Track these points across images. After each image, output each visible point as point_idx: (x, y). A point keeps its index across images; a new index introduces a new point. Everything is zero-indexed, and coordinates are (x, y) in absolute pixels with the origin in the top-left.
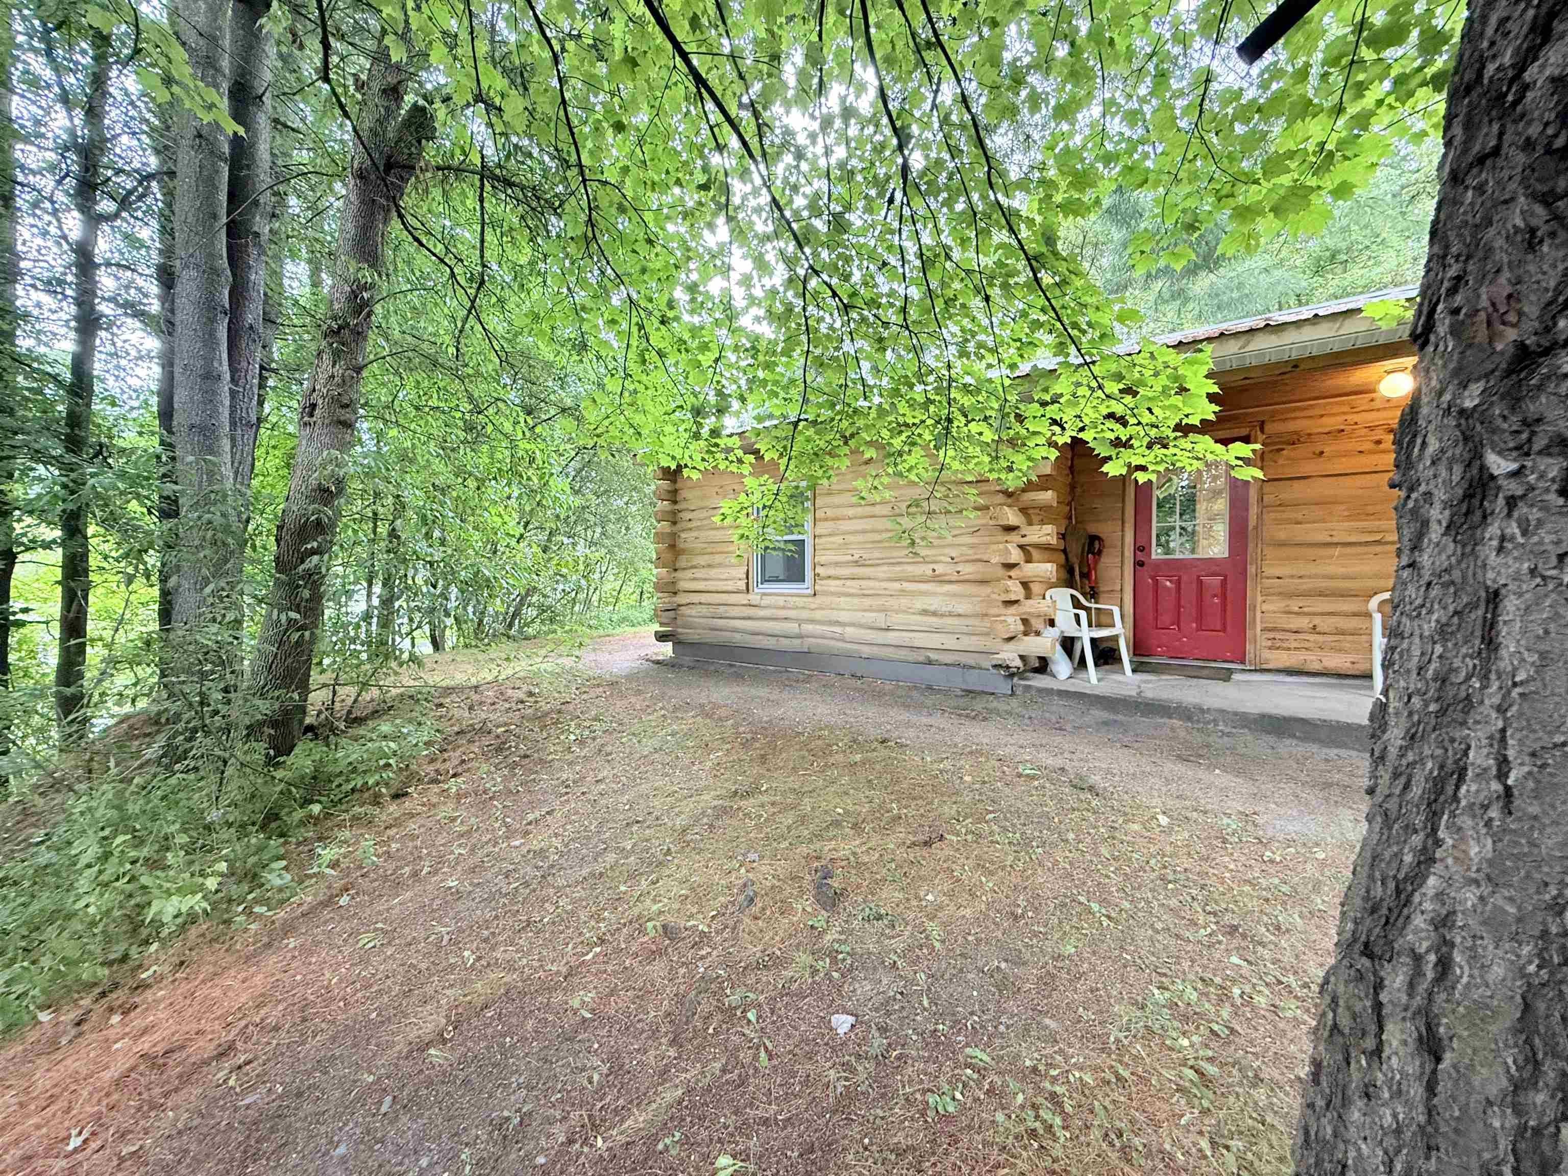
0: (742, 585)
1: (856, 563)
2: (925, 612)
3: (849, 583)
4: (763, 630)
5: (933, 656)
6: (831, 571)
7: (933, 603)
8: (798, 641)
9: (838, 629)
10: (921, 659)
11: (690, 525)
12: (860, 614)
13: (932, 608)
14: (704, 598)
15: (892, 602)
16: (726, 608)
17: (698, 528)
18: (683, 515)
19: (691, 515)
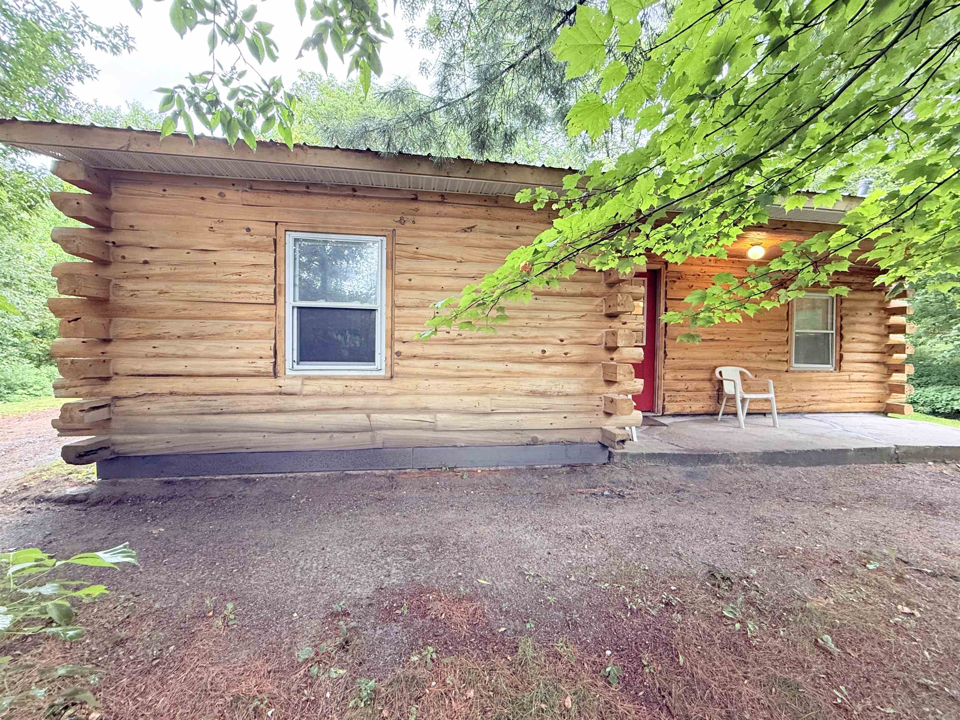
0: (266, 365)
1: (452, 342)
2: (533, 393)
3: (442, 363)
4: (301, 426)
5: (540, 437)
6: (418, 350)
7: (543, 384)
8: (366, 437)
9: (427, 417)
10: (525, 441)
11: (145, 270)
12: (457, 399)
13: (541, 389)
14: (180, 385)
15: (498, 384)
16: (231, 398)
17: (166, 277)
18: (127, 253)
19: (148, 255)
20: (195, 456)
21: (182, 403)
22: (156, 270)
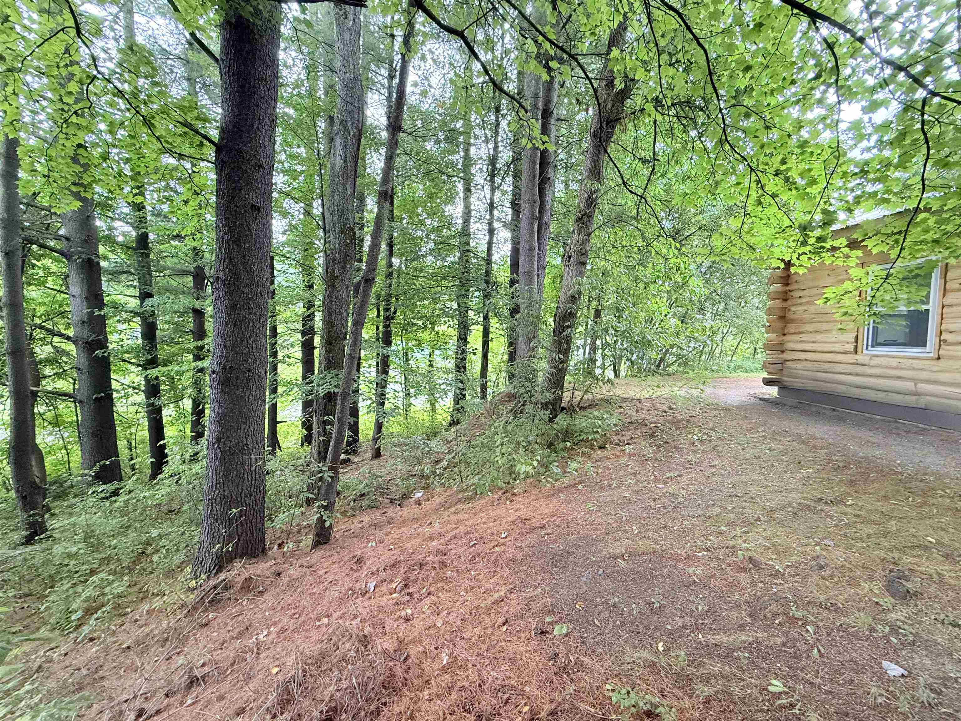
0: (850, 347)
8: (914, 398)
11: (800, 301)
14: (809, 356)
16: (832, 365)
17: (808, 303)
18: (794, 294)
19: (801, 294)
20: (814, 392)
21: (809, 365)
22: (804, 300)
